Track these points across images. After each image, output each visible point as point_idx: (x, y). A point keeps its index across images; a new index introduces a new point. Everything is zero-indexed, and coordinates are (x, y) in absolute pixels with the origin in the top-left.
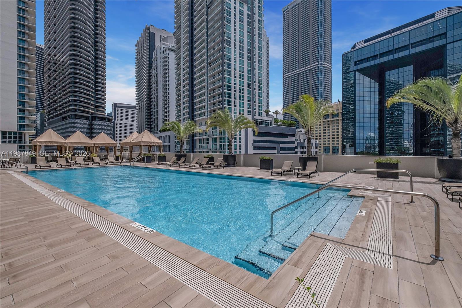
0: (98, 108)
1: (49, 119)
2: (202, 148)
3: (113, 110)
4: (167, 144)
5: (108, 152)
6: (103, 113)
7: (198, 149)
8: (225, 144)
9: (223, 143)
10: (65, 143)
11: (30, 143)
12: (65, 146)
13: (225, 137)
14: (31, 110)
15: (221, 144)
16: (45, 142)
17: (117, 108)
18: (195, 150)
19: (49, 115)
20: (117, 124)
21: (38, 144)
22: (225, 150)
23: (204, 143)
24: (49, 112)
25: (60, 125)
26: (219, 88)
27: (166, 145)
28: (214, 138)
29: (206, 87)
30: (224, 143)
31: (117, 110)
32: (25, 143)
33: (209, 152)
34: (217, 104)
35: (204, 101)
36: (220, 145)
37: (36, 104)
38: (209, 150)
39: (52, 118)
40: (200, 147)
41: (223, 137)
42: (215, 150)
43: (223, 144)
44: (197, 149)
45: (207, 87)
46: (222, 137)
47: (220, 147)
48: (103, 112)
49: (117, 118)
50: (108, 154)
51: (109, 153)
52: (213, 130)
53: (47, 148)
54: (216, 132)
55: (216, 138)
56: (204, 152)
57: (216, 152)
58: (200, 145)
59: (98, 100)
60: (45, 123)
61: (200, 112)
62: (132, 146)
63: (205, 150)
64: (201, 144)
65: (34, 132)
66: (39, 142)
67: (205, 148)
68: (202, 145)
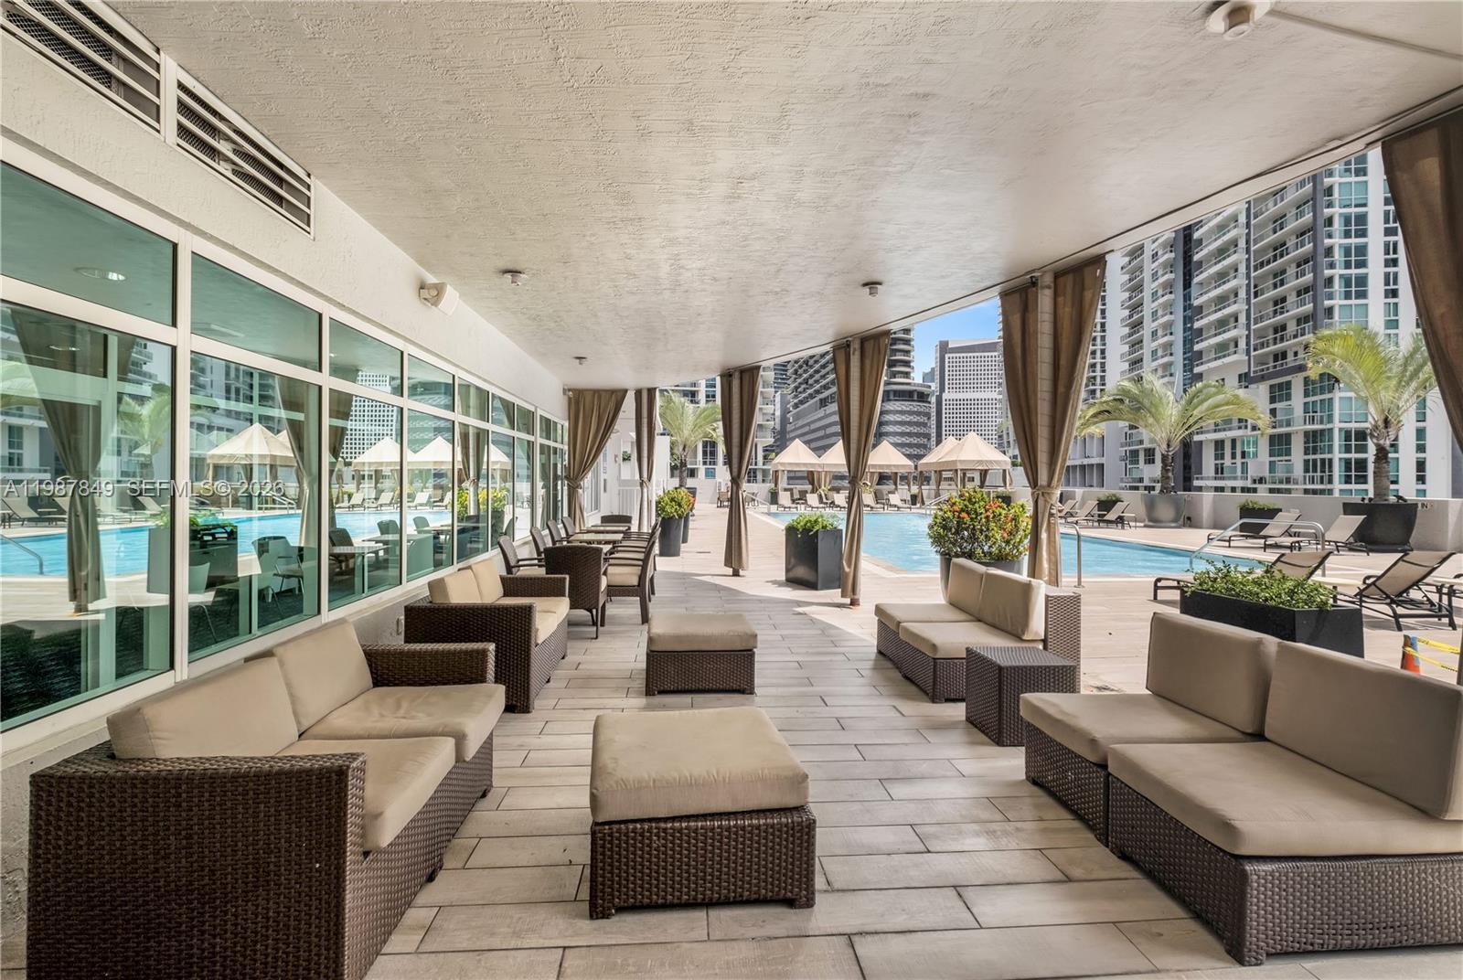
0: (895, 366)
1: (796, 406)
2: (1225, 475)
3: (936, 363)
4: (1095, 461)
5: (896, 484)
6: (907, 378)
7: (1208, 478)
8: (1330, 461)
9: (1318, 457)
10: (819, 465)
11: (764, 464)
12: (819, 472)
13: (1331, 430)
14: (766, 392)
15: (1311, 457)
16: (791, 464)
17: (947, 356)
18: (1196, 483)
19: (796, 397)
20: (948, 402)
21: (781, 468)
22: (1330, 481)
23: (1233, 456)
24: (796, 388)
25: (816, 417)
26: (1302, 234)
27: (1091, 466)
28: (1280, 436)
29: (1242, 244)
30: (1327, 456)
31: (947, 360)
32: (756, 464)
33: (1255, 490)
34: (1292, 298)
35: (1236, 295)
36: (1307, 462)
37: (774, 376)
38: (1254, 482)
39: (802, 402)
40: (1219, 470)
41: (1322, 431)
42: (1281, 482)
43: (1323, 461)
44: (1202, 479)
45: (1248, 242)
46: (1315, 432)
47: (1307, 470)
48: (907, 375)
49: (947, 386)
50: (896, 489)
51: (899, 487)
52: (1273, 406)
53: (792, 475)
54: (1290, 410)
55: (1288, 436)
56: (1233, 489)
57: (1288, 491)
58: (1219, 462)
59: (895, 344)
60: (788, 416)
61: (1219, 339)
62: (940, 471)
63: (1239, 484)
64: (1223, 458)
65: (770, 441)
66: (782, 464)
67: (1239, 473)
68: (1227, 461)
